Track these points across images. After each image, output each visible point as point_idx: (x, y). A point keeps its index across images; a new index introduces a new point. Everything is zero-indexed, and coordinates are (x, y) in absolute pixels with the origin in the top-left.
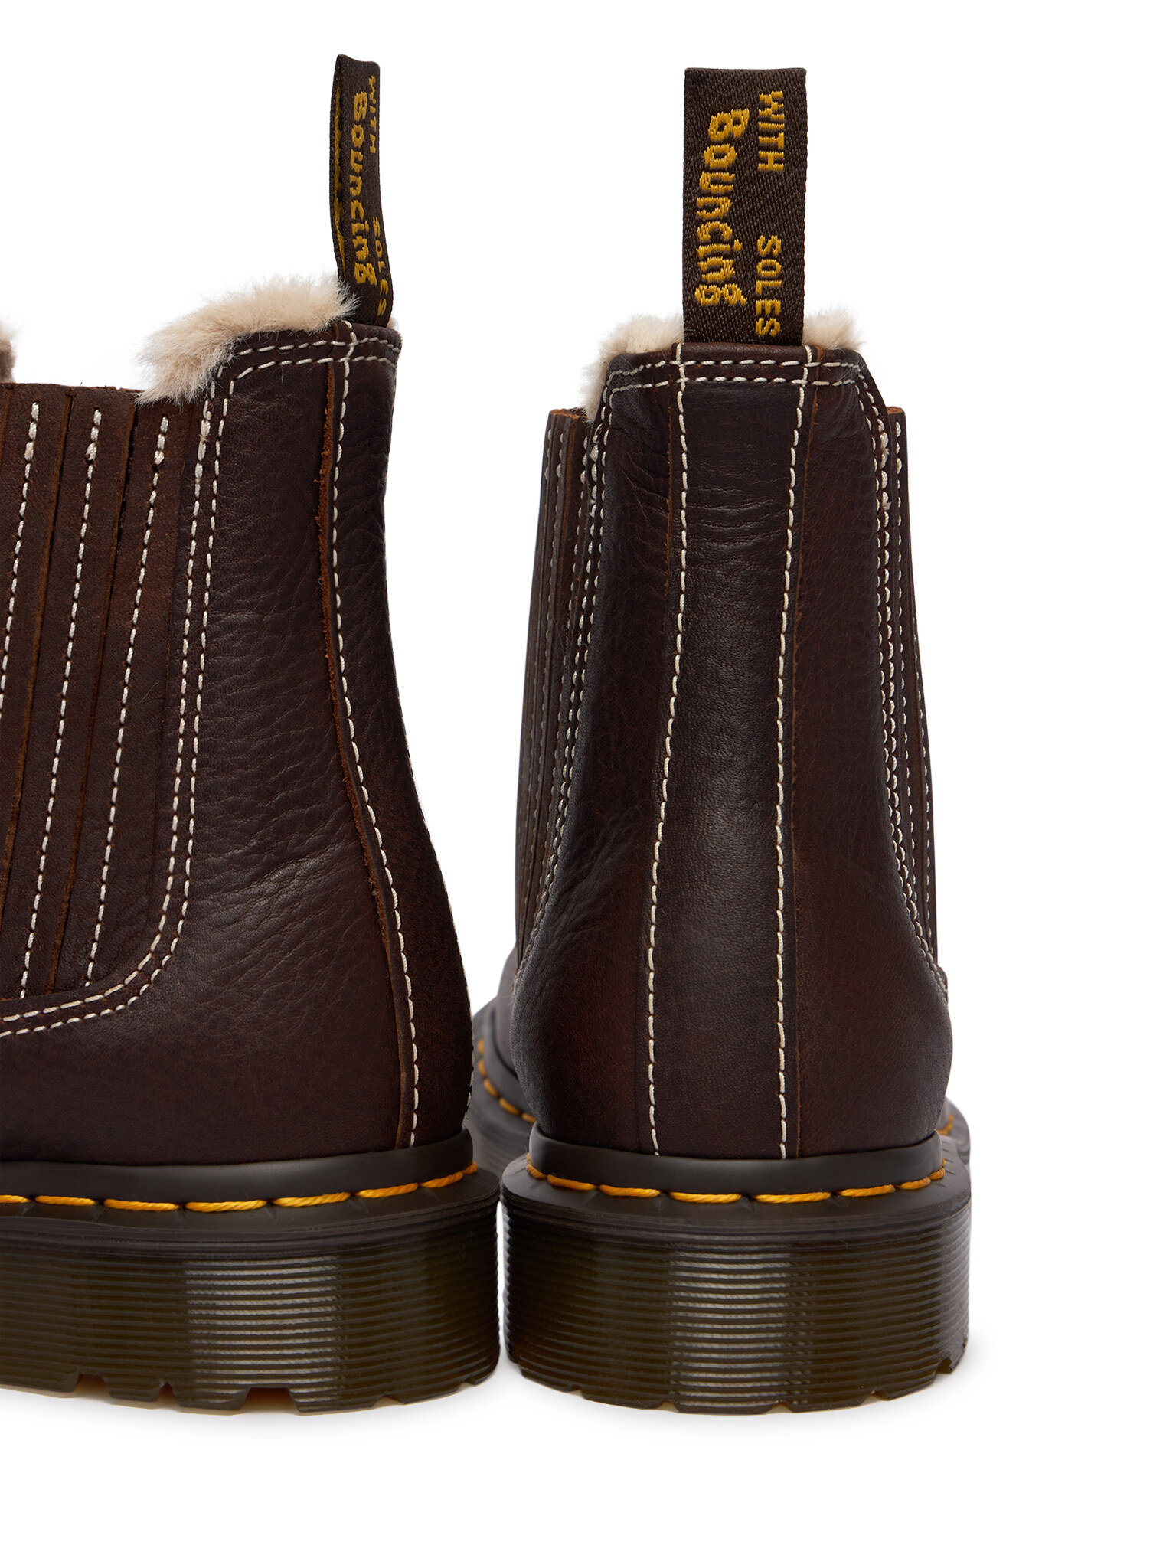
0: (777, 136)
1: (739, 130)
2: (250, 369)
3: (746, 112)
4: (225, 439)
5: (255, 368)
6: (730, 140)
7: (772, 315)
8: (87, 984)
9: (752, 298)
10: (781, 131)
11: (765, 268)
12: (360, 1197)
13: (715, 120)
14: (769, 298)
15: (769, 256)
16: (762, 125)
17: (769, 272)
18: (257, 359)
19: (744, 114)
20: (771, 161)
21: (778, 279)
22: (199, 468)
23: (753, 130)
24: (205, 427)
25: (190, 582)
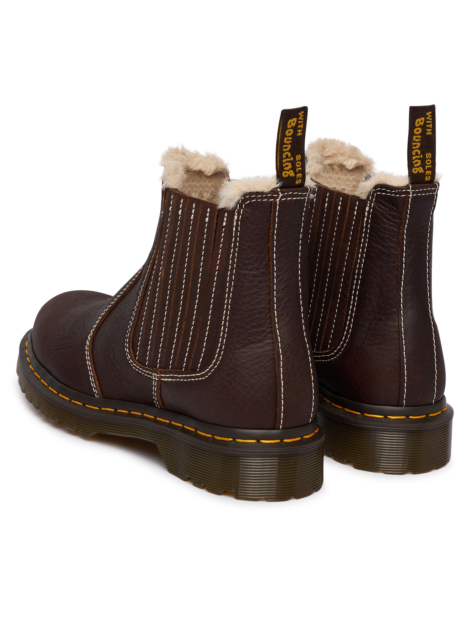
0: (430, 125)
1: (422, 124)
2: (249, 201)
3: (424, 118)
4: (241, 221)
5: (251, 201)
6: (420, 126)
7: (429, 175)
8: (198, 370)
9: (425, 171)
10: (431, 123)
11: (428, 162)
12: (284, 442)
13: (417, 120)
14: (429, 171)
15: (428, 159)
16: (427, 121)
17: (428, 163)
18: (251, 199)
19: (423, 119)
20: (429, 132)
21: (430, 165)
22: (234, 228)
23: (425, 123)
24: (236, 217)
25: (231, 260)
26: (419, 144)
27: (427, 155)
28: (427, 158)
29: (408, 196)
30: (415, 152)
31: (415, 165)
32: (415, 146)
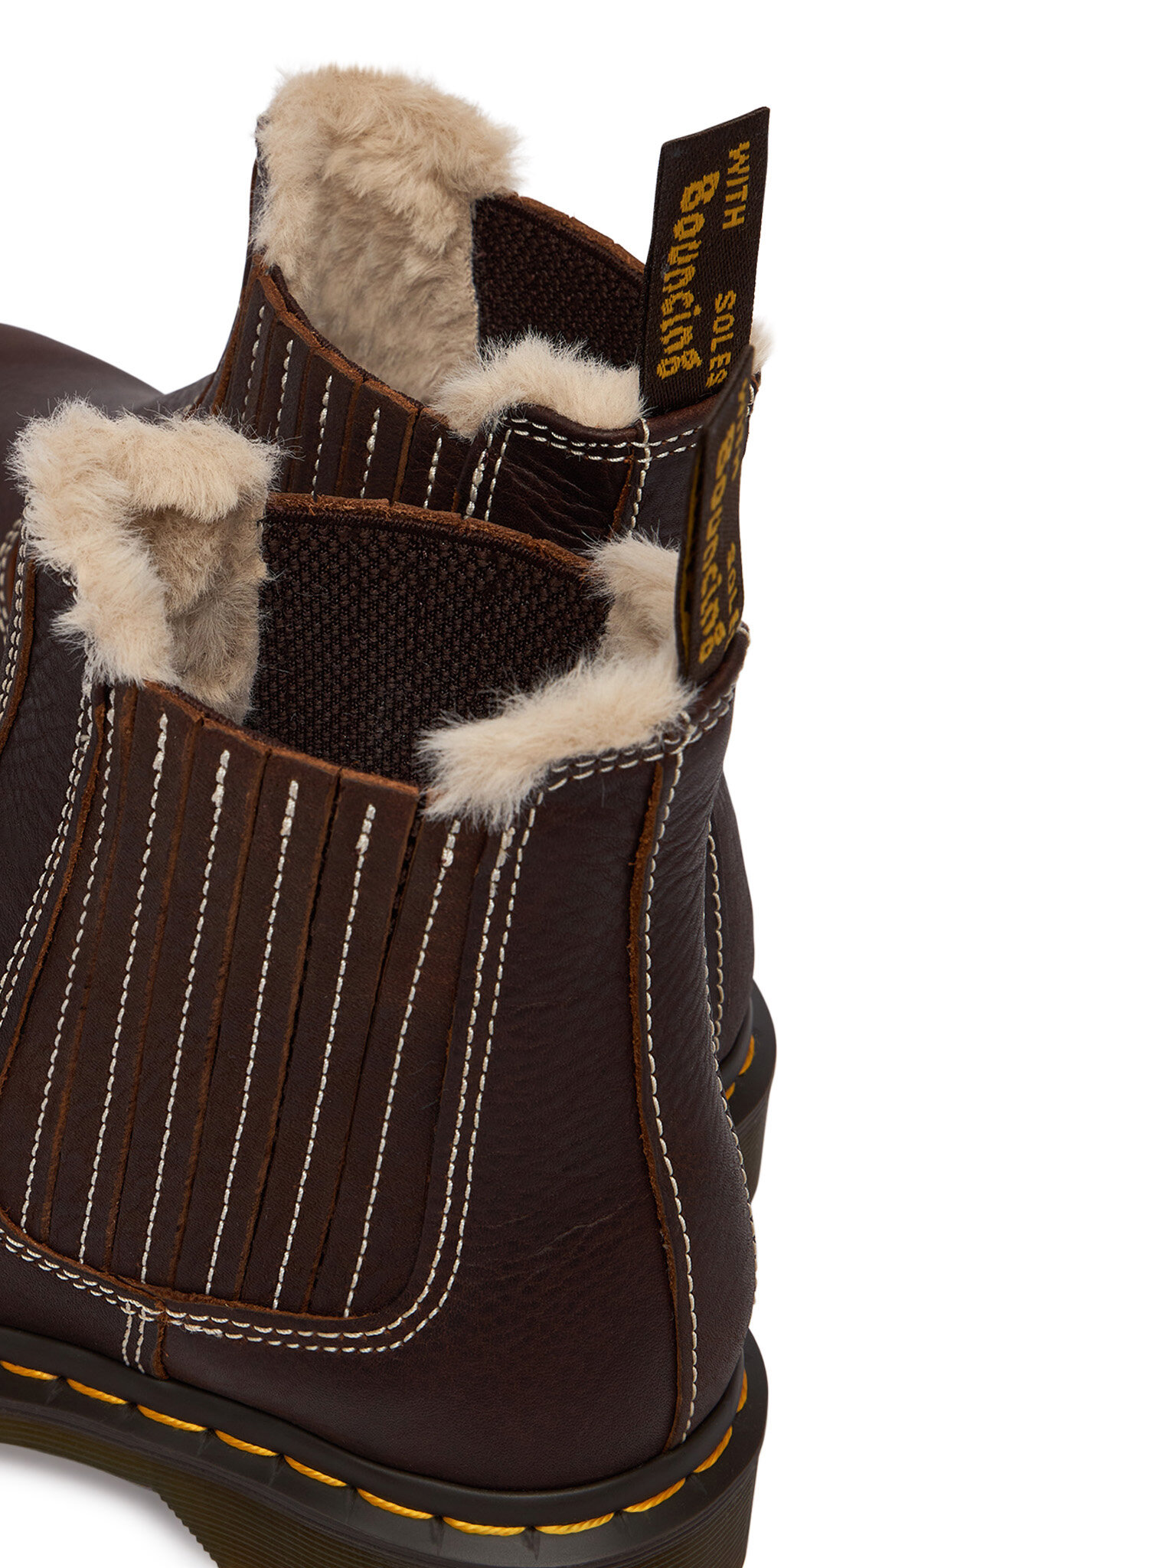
0: (742, 190)
1: (708, 197)
2: (563, 782)
3: (717, 173)
5: (570, 779)
7: (724, 367)
9: (707, 359)
10: (745, 184)
11: (721, 325)
13: (688, 191)
14: (722, 353)
15: (724, 312)
16: (729, 182)
17: (722, 329)
18: (573, 772)
19: (714, 178)
20: (734, 216)
21: (730, 332)
22: (496, 874)
23: (721, 192)
26: (690, 272)
27: (717, 303)
28: (719, 310)
29: (635, 462)
30: (672, 303)
31: (669, 350)
32: (674, 280)
